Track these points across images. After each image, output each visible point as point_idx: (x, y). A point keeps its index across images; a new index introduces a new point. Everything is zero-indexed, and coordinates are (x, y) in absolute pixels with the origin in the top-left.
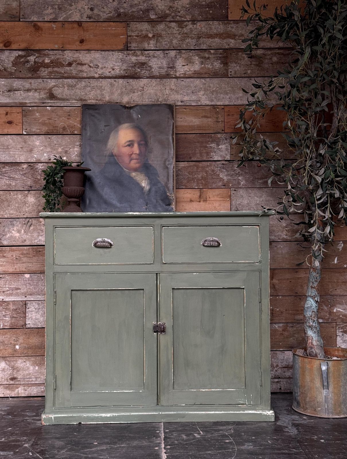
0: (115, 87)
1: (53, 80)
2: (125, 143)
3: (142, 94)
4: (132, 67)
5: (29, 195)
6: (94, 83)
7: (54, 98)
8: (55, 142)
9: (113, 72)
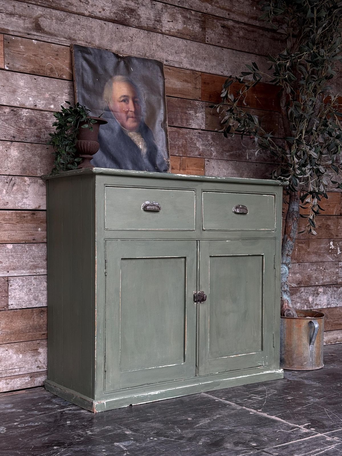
0: (105, 30)
1: (40, 8)
2: (120, 98)
3: (131, 45)
4: (122, 11)
5: (12, 147)
6: (84, 21)
7: (41, 30)
8: (42, 85)
9: (103, 12)
